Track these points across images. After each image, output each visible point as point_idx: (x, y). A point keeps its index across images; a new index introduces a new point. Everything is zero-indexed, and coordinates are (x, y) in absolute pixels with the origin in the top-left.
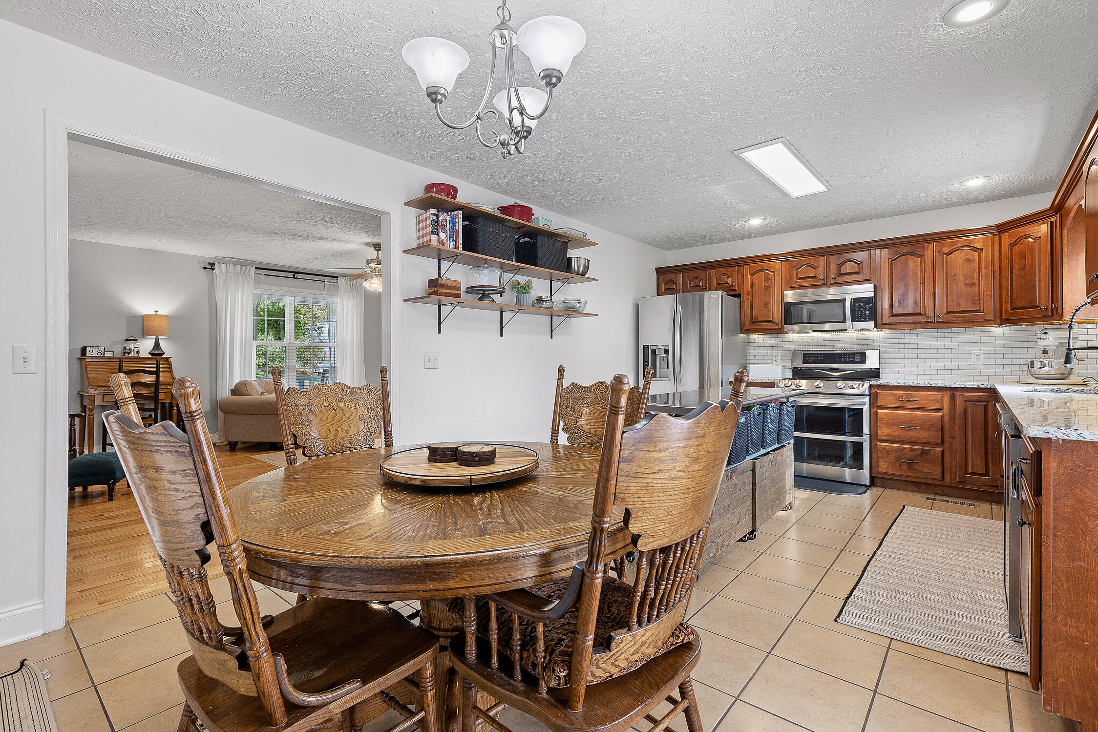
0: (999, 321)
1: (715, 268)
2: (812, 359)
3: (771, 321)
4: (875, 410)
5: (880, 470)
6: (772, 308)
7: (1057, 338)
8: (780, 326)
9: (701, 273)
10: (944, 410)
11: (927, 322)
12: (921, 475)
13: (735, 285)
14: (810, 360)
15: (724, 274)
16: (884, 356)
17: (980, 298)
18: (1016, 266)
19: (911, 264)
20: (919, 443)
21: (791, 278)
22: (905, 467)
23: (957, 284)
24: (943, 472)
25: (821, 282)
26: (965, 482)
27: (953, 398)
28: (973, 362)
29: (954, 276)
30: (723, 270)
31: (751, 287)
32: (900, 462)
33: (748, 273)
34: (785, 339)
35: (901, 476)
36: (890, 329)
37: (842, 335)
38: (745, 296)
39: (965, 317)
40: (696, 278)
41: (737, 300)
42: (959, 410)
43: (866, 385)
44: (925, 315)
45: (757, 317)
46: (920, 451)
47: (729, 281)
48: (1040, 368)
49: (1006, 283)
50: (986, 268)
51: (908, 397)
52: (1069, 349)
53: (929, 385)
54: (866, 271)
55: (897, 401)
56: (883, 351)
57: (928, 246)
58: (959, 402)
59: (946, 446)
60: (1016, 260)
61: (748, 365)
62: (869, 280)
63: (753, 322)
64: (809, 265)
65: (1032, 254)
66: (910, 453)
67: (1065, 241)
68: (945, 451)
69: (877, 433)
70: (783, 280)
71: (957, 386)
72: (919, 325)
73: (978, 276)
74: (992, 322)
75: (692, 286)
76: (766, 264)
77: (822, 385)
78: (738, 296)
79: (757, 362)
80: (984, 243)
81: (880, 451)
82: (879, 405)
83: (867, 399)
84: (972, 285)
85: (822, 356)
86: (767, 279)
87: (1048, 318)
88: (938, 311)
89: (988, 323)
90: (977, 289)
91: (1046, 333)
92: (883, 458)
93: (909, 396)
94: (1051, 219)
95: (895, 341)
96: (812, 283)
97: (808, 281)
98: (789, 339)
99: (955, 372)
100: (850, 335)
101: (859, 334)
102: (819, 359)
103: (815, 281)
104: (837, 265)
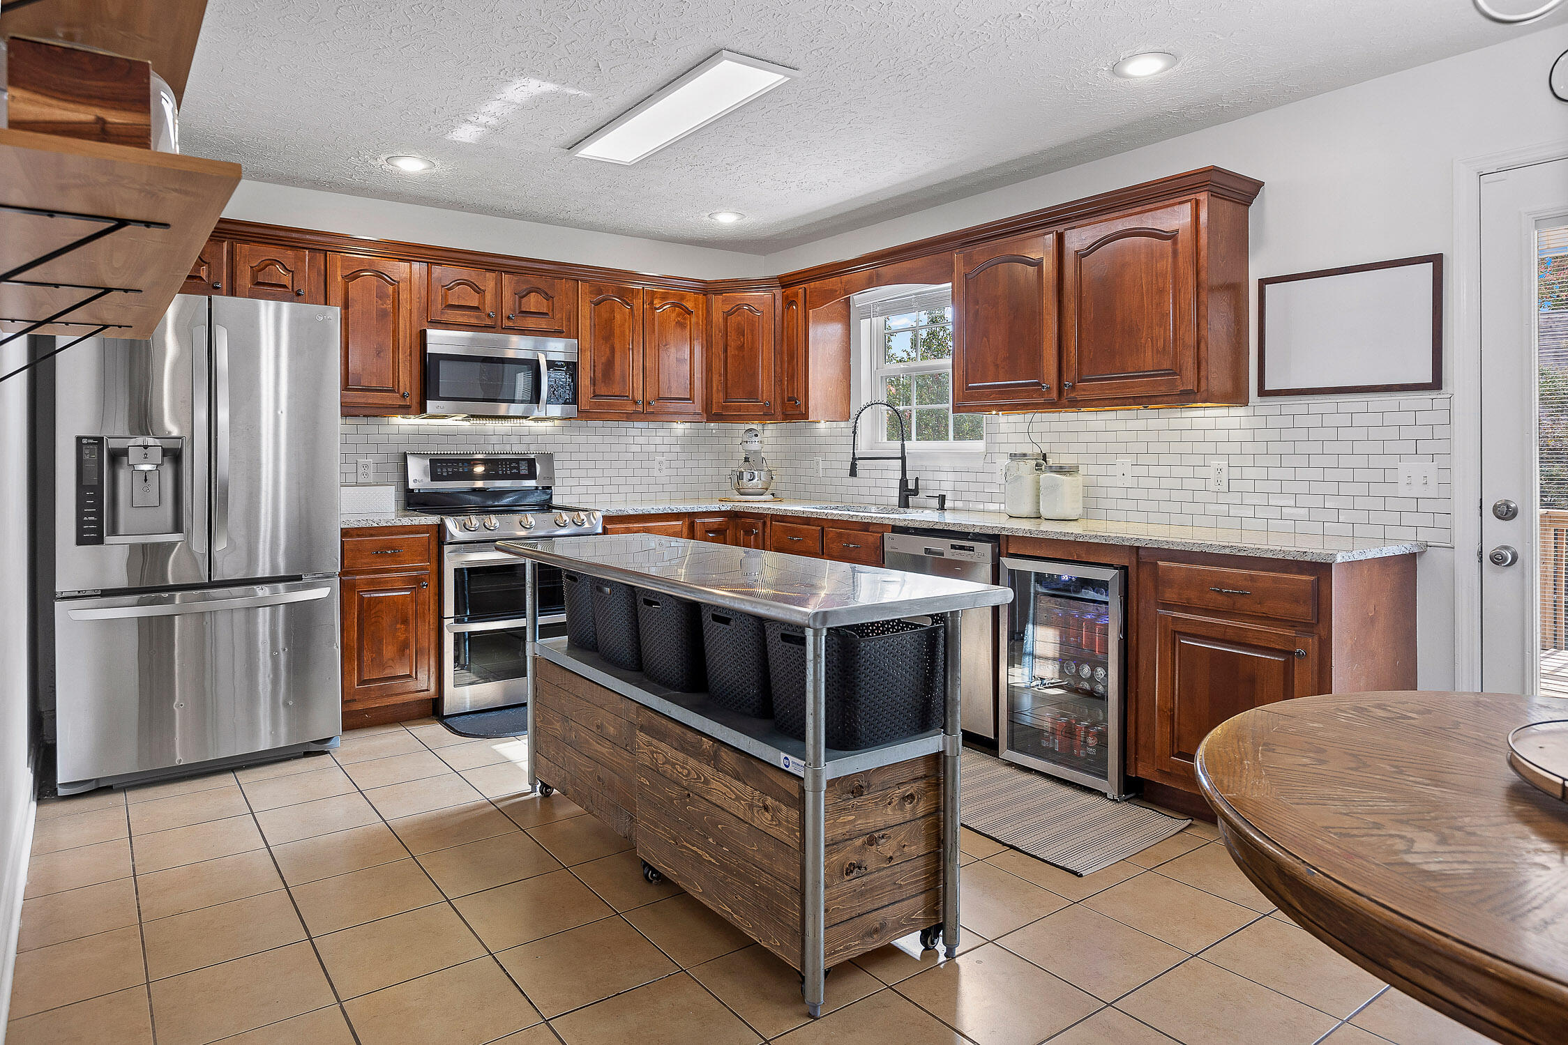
0: (705, 415)
1: (248, 242)
2: (448, 472)
3: (391, 390)
6: (393, 362)
11: (636, 412)
13: (304, 294)
14: (445, 474)
15: (276, 262)
18: (732, 345)
19: (617, 316)
21: (432, 301)
23: (669, 357)
25: (488, 322)
28: (656, 473)
29: (667, 345)
30: (273, 251)
31: (346, 305)
33: (339, 273)
39: (674, 406)
43: (597, 516)
44: (634, 399)
47: (288, 281)
49: (718, 364)
50: (697, 340)
52: (854, 459)
53: (670, 512)
54: (558, 315)
57: (638, 293)
60: (732, 336)
62: (569, 334)
64: (466, 283)
65: (753, 332)
67: (811, 324)
70: (416, 303)
71: (700, 510)
72: (625, 416)
73: (689, 350)
76: (381, 262)
80: (695, 304)
84: (682, 361)
86: (382, 294)
87: (769, 417)
88: (648, 397)
89: (695, 417)
90: (688, 368)
91: (755, 436)
94: (774, 291)
95: (566, 439)
96: (473, 321)
97: (465, 315)
98: (394, 430)
99: (638, 489)
100: (504, 425)
101: (519, 425)
102: (461, 470)
103: (477, 318)
104: (516, 294)
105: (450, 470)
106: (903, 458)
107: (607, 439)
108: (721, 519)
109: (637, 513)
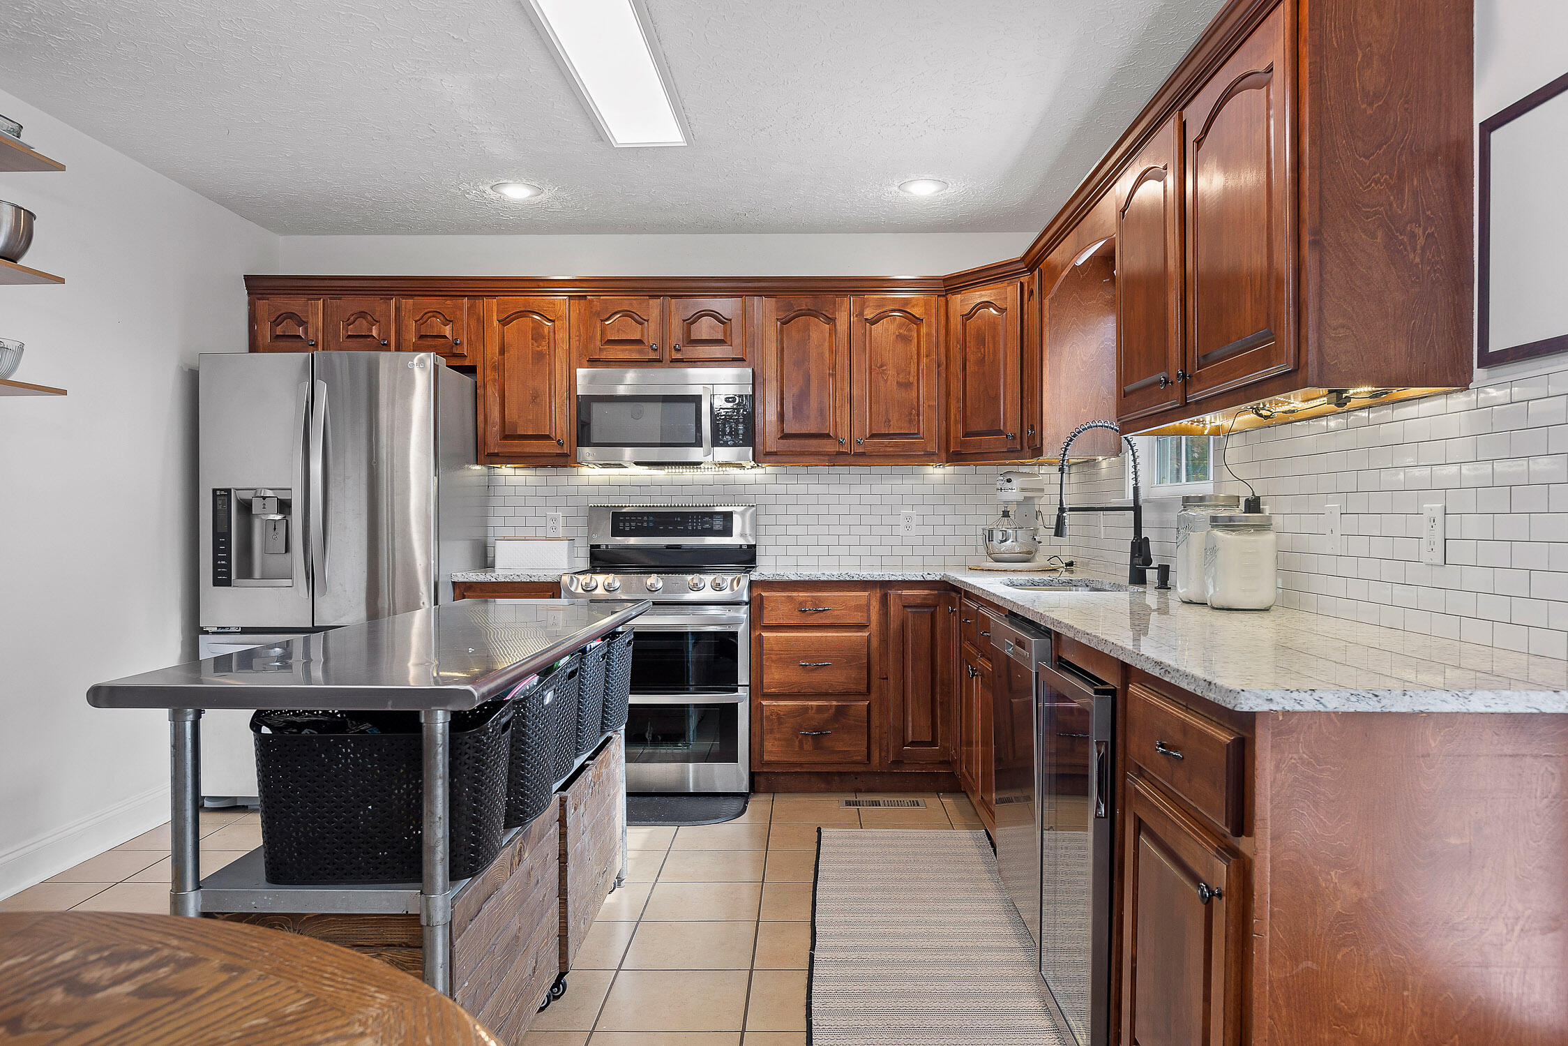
0: (944, 455)
1: (412, 296)
2: (630, 526)
3: (548, 437)
4: (757, 633)
5: (766, 758)
6: (550, 407)
7: (1023, 490)
8: (566, 450)
9: (374, 305)
10: (872, 625)
11: (839, 454)
12: (835, 758)
13: (461, 343)
14: (627, 529)
15: (437, 313)
16: (763, 520)
17: (919, 411)
18: (971, 358)
19: (814, 335)
20: (831, 695)
21: (590, 338)
22: (808, 746)
23: (886, 381)
24: (869, 748)
25: (652, 356)
26: (902, 762)
27: (884, 601)
28: (901, 530)
29: (882, 366)
30: (433, 303)
31: (502, 351)
32: (800, 737)
33: (495, 318)
34: (573, 481)
35: (801, 765)
36: (776, 464)
37: (687, 474)
38: (488, 372)
39: (896, 445)
40: (362, 314)
41: (467, 380)
42: (894, 624)
43: (745, 582)
44: (836, 438)
45: (515, 425)
46: (833, 710)
47: (447, 331)
48: (1002, 542)
49: (956, 386)
50: (927, 356)
51: (815, 604)
52: (1062, 510)
53: (848, 579)
54: (737, 340)
55: (797, 613)
56: (761, 510)
57: (842, 302)
58: (894, 609)
59: (874, 695)
60: (971, 344)
61: (490, 540)
62: (742, 360)
63: (506, 437)
64: (627, 314)
65: (994, 337)
66: (816, 716)
67: (1046, 320)
68: (872, 705)
69: (762, 682)
70: (574, 343)
71: (893, 578)
72: (827, 458)
73: (916, 370)
74: (935, 458)
75: (349, 336)
76: (535, 301)
77: (660, 585)
78: (470, 370)
79: (510, 532)
80: (926, 309)
81: (766, 717)
82: (766, 621)
83: (743, 613)
84: (905, 385)
85: (651, 518)
86: (537, 335)
87: (1016, 455)
88: (856, 433)
89: (928, 458)
90: (914, 394)
91: (1009, 481)
92: (772, 731)
93: (816, 602)
94: (1022, 279)
95: (781, 489)
96: (635, 356)
97: (627, 350)
98: (584, 480)
99: (876, 551)
100: (704, 473)
101: (722, 473)
102: (645, 524)
103: (640, 352)
104: (684, 321)
105: (633, 524)
106: (1137, 509)
107: (834, 489)
108: (926, 592)
109: (802, 579)
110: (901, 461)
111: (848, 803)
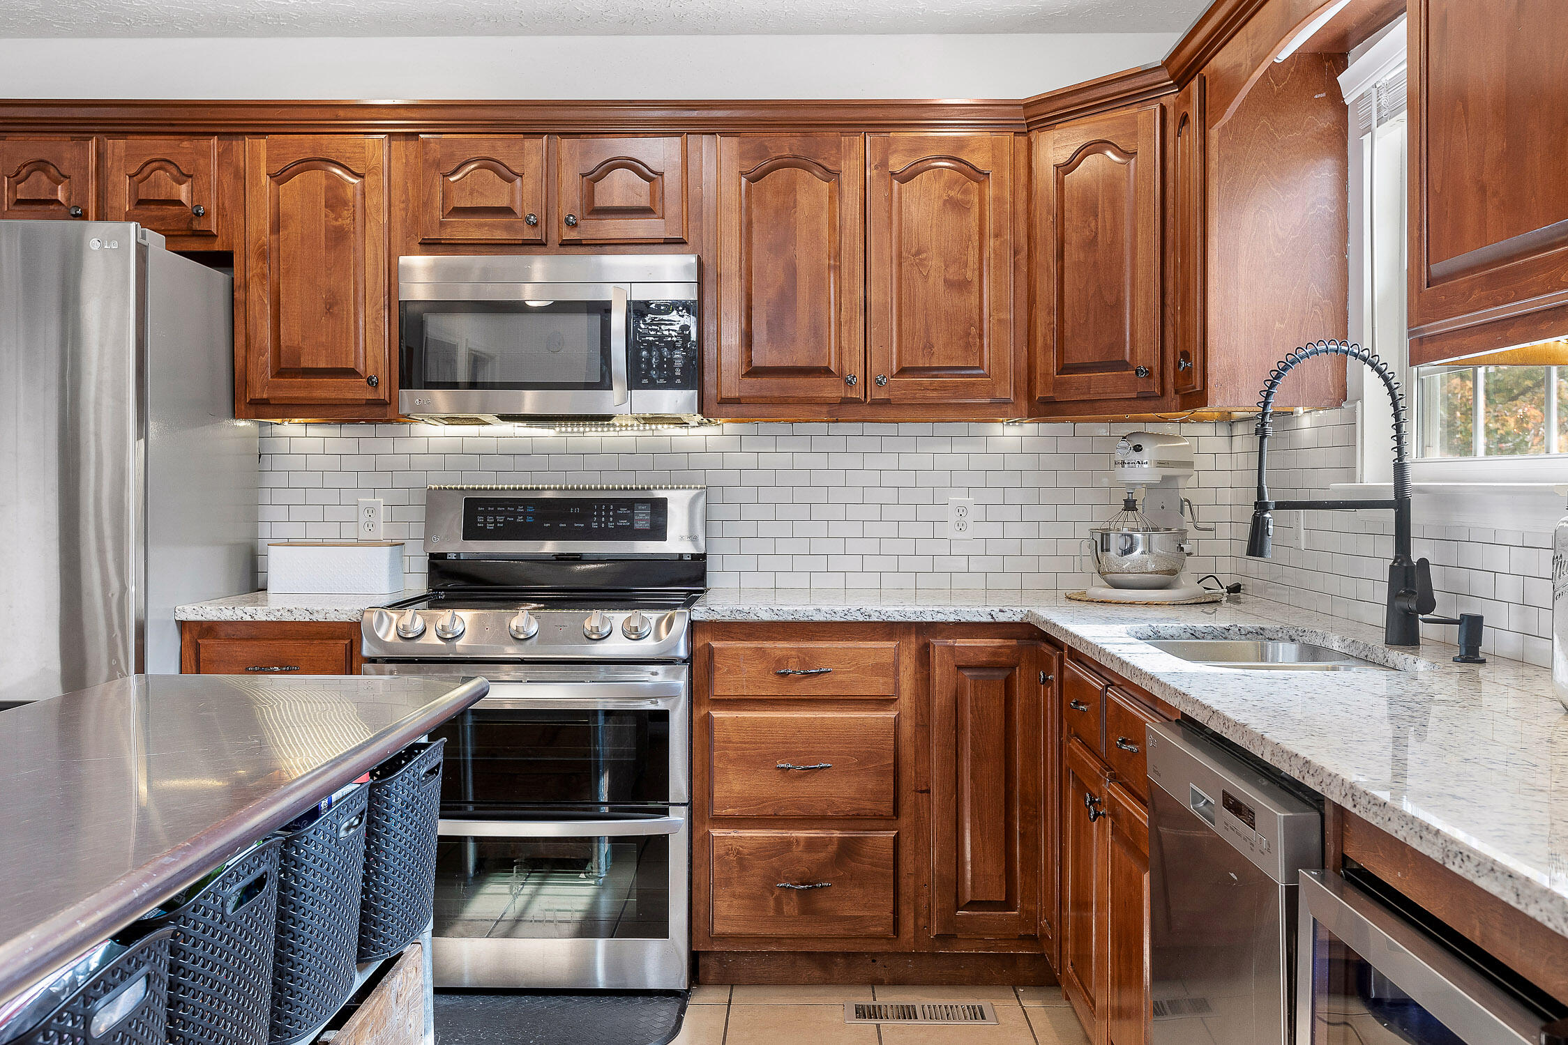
0: (1024, 404)
1: (124, 134)
2: (496, 522)
3: (351, 373)
4: (703, 712)
5: (719, 928)
6: (356, 322)
7: (1161, 464)
8: (383, 393)
9: (64, 151)
10: (901, 699)
11: (846, 401)
12: (838, 929)
13: (206, 214)
14: (490, 527)
15: (165, 163)
16: (718, 512)
17: (981, 329)
18: (1073, 238)
19: (804, 200)
20: (831, 819)
21: (427, 204)
22: (791, 907)
23: (926, 277)
24: (896, 911)
25: (529, 234)
26: (954, 936)
27: (924, 657)
28: (949, 531)
29: (918, 253)
30: (159, 146)
31: (276, 227)
32: (777, 892)
33: (264, 170)
34: (404, 446)
35: (778, 940)
36: (739, 418)
37: (593, 435)
38: (252, 262)
39: (943, 387)
40: (41, 165)
41: (218, 277)
42: (940, 700)
43: (680, 625)
44: (841, 374)
45: (296, 353)
46: (833, 848)
47: (183, 192)
48: (1124, 553)
49: (1046, 288)
50: (996, 236)
51: (803, 663)
52: (1261, 506)
53: (861, 619)
54: (672, 207)
55: (772, 678)
56: (716, 495)
57: (851, 145)
58: (941, 673)
59: (905, 821)
60: (1073, 215)
61: (262, 544)
62: (681, 242)
63: (280, 372)
64: (489, 163)
65: (1114, 202)
66: (805, 856)
67: (1213, 165)
68: (903, 838)
69: (710, 794)
70: (398, 213)
72: (825, 409)
73: (976, 260)
74: (1009, 409)
75: (19, 202)
76: (332, 144)
77: (534, 628)
78: (221, 260)
79: (294, 531)
80: (994, 156)
81: (720, 857)
82: (719, 691)
83: (681, 681)
84: (960, 286)
85: (530, 509)
86: (336, 200)
87: (1152, 403)
88: (875, 366)
89: (996, 410)
90: (974, 300)
91: (1138, 448)
92: (727, 882)
93: (805, 658)
94: (1164, 100)
95: (747, 459)
96: (500, 235)
97: (486, 225)
98: (418, 446)
99: (907, 564)
100: (620, 434)
102: (520, 519)
103: (508, 228)
104: (583, 176)
105: (500, 519)
106: (1401, 505)
108: (997, 642)
109: (781, 619)
110: (951, 414)
111: (862, 1012)
